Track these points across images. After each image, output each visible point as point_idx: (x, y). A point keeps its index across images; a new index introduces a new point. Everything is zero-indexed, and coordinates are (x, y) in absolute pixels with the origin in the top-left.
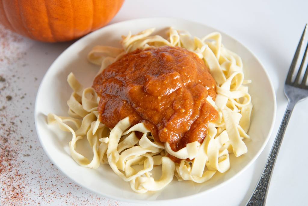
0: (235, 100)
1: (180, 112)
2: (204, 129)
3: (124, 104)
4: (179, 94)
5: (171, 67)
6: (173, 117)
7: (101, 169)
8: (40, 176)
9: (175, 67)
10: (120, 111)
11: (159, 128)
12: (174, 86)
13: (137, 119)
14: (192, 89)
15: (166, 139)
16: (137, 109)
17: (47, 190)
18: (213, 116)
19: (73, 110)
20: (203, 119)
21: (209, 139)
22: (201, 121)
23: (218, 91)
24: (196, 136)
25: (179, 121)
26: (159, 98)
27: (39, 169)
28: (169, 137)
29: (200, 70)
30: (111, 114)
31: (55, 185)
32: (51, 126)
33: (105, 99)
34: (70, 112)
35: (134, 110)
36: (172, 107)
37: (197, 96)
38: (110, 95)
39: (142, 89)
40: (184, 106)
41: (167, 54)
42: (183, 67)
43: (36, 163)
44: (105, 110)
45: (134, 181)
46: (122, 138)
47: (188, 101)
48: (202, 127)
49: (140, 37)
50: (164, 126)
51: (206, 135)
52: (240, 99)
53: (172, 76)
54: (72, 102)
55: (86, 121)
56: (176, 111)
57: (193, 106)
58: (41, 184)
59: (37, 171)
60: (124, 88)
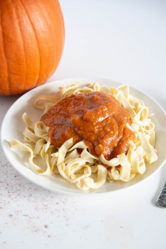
0: (143, 127)
1: (110, 133)
2: (126, 145)
3: (68, 130)
4: (108, 121)
5: (100, 103)
6: (105, 137)
7: (53, 177)
8: (7, 184)
9: (103, 103)
10: (66, 134)
11: (95, 145)
12: (104, 116)
13: (79, 139)
14: (116, 118)
15: (101, 152)
16: (79, 132)
17: (14, 193)
18: (132, 135)
19: (28, 138)
20: (125, 138)
21: (131, 152)
22: (124, 139)
23: (132, 121)
24: (122, 150)
25: (110, 139)
26: (94, 123)
27: (6, 180)
28: (103, 151)
29: (119, 107)
30: (59, 137)
31: (19, 190)
32: (13, 149)
33: (54, 127)
34: (25, 139)
35: (76, 133)
36: (104, 130)
37: (120, 123)
38: (56, 124)
39: (82, 118)
40: (112, 129)
41: (95, 96)
42: (108, 103)
43: (3, 176)
44: (54, 134)
45: (79, 182)
46: (68, 153)
47: (115, 126)
48: (125, 144)
49: (72, 88)
50: (99, 143)
51: (128, 149)
52: (146, 127)
53: (102, 109)
54: (27, 132)
55: (38, 144)
56: (107, 133)
57: (118, 129)
58: (9, 189)
59: (4, 181)
60: (67, 118)
